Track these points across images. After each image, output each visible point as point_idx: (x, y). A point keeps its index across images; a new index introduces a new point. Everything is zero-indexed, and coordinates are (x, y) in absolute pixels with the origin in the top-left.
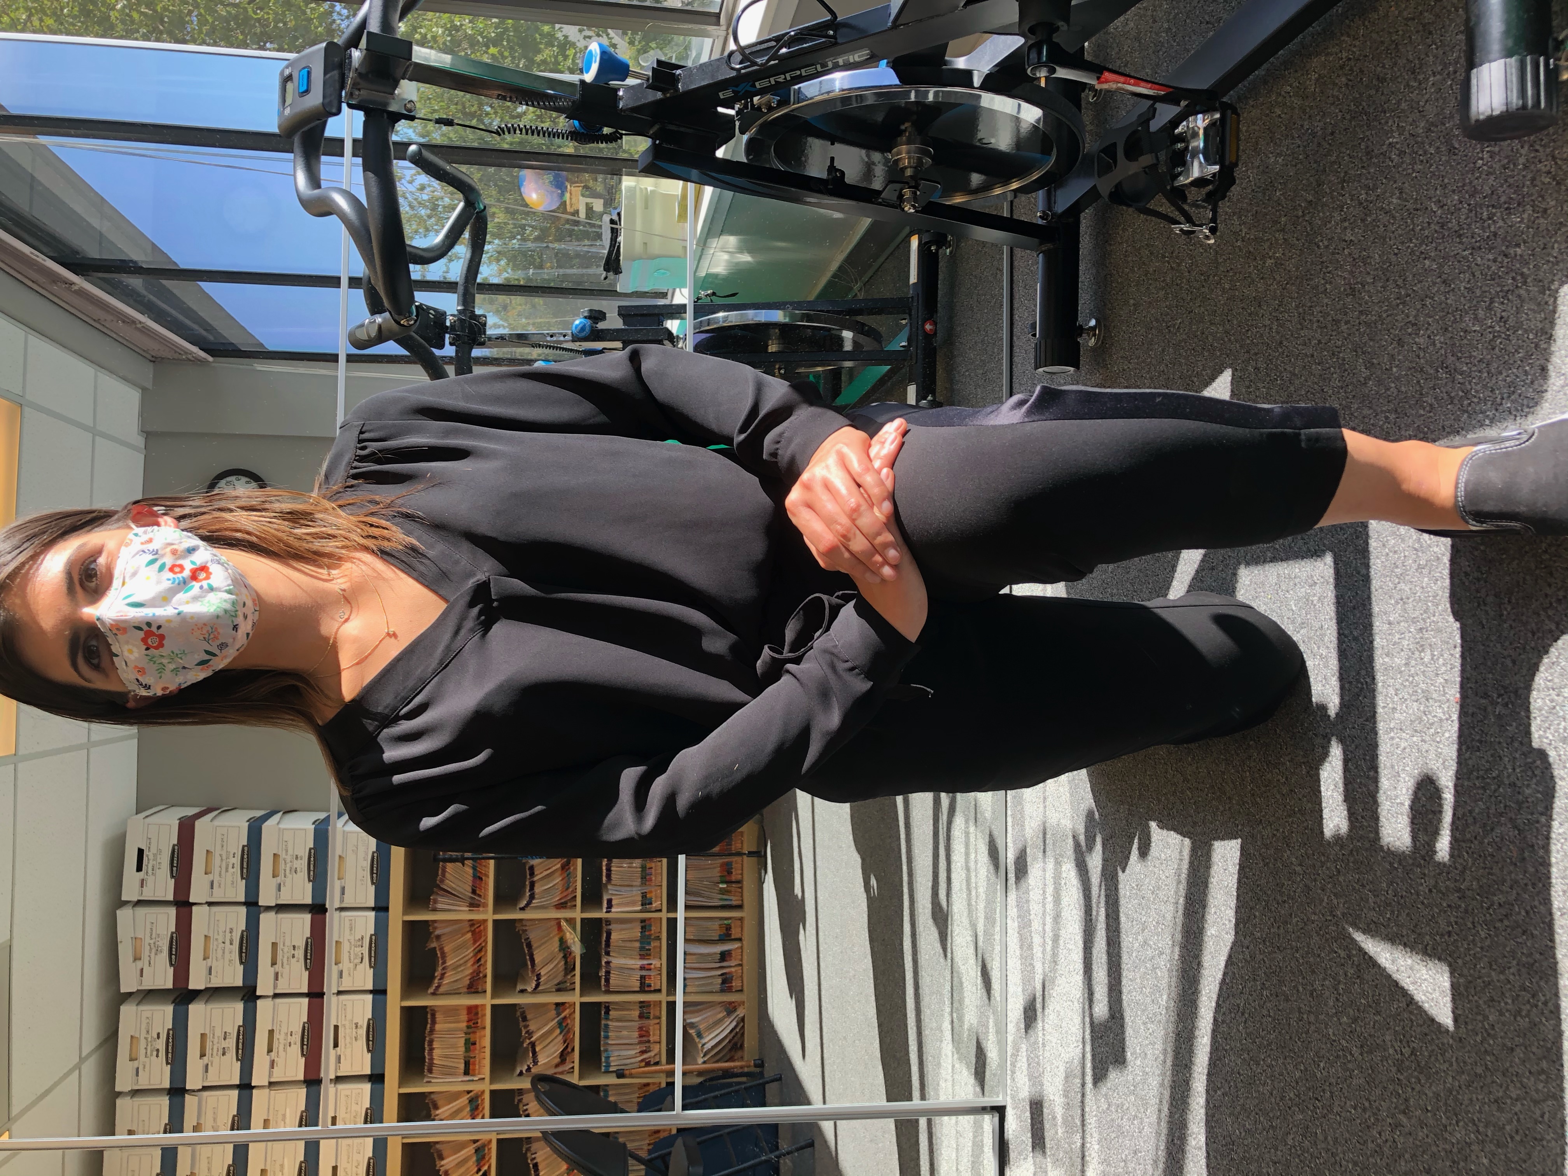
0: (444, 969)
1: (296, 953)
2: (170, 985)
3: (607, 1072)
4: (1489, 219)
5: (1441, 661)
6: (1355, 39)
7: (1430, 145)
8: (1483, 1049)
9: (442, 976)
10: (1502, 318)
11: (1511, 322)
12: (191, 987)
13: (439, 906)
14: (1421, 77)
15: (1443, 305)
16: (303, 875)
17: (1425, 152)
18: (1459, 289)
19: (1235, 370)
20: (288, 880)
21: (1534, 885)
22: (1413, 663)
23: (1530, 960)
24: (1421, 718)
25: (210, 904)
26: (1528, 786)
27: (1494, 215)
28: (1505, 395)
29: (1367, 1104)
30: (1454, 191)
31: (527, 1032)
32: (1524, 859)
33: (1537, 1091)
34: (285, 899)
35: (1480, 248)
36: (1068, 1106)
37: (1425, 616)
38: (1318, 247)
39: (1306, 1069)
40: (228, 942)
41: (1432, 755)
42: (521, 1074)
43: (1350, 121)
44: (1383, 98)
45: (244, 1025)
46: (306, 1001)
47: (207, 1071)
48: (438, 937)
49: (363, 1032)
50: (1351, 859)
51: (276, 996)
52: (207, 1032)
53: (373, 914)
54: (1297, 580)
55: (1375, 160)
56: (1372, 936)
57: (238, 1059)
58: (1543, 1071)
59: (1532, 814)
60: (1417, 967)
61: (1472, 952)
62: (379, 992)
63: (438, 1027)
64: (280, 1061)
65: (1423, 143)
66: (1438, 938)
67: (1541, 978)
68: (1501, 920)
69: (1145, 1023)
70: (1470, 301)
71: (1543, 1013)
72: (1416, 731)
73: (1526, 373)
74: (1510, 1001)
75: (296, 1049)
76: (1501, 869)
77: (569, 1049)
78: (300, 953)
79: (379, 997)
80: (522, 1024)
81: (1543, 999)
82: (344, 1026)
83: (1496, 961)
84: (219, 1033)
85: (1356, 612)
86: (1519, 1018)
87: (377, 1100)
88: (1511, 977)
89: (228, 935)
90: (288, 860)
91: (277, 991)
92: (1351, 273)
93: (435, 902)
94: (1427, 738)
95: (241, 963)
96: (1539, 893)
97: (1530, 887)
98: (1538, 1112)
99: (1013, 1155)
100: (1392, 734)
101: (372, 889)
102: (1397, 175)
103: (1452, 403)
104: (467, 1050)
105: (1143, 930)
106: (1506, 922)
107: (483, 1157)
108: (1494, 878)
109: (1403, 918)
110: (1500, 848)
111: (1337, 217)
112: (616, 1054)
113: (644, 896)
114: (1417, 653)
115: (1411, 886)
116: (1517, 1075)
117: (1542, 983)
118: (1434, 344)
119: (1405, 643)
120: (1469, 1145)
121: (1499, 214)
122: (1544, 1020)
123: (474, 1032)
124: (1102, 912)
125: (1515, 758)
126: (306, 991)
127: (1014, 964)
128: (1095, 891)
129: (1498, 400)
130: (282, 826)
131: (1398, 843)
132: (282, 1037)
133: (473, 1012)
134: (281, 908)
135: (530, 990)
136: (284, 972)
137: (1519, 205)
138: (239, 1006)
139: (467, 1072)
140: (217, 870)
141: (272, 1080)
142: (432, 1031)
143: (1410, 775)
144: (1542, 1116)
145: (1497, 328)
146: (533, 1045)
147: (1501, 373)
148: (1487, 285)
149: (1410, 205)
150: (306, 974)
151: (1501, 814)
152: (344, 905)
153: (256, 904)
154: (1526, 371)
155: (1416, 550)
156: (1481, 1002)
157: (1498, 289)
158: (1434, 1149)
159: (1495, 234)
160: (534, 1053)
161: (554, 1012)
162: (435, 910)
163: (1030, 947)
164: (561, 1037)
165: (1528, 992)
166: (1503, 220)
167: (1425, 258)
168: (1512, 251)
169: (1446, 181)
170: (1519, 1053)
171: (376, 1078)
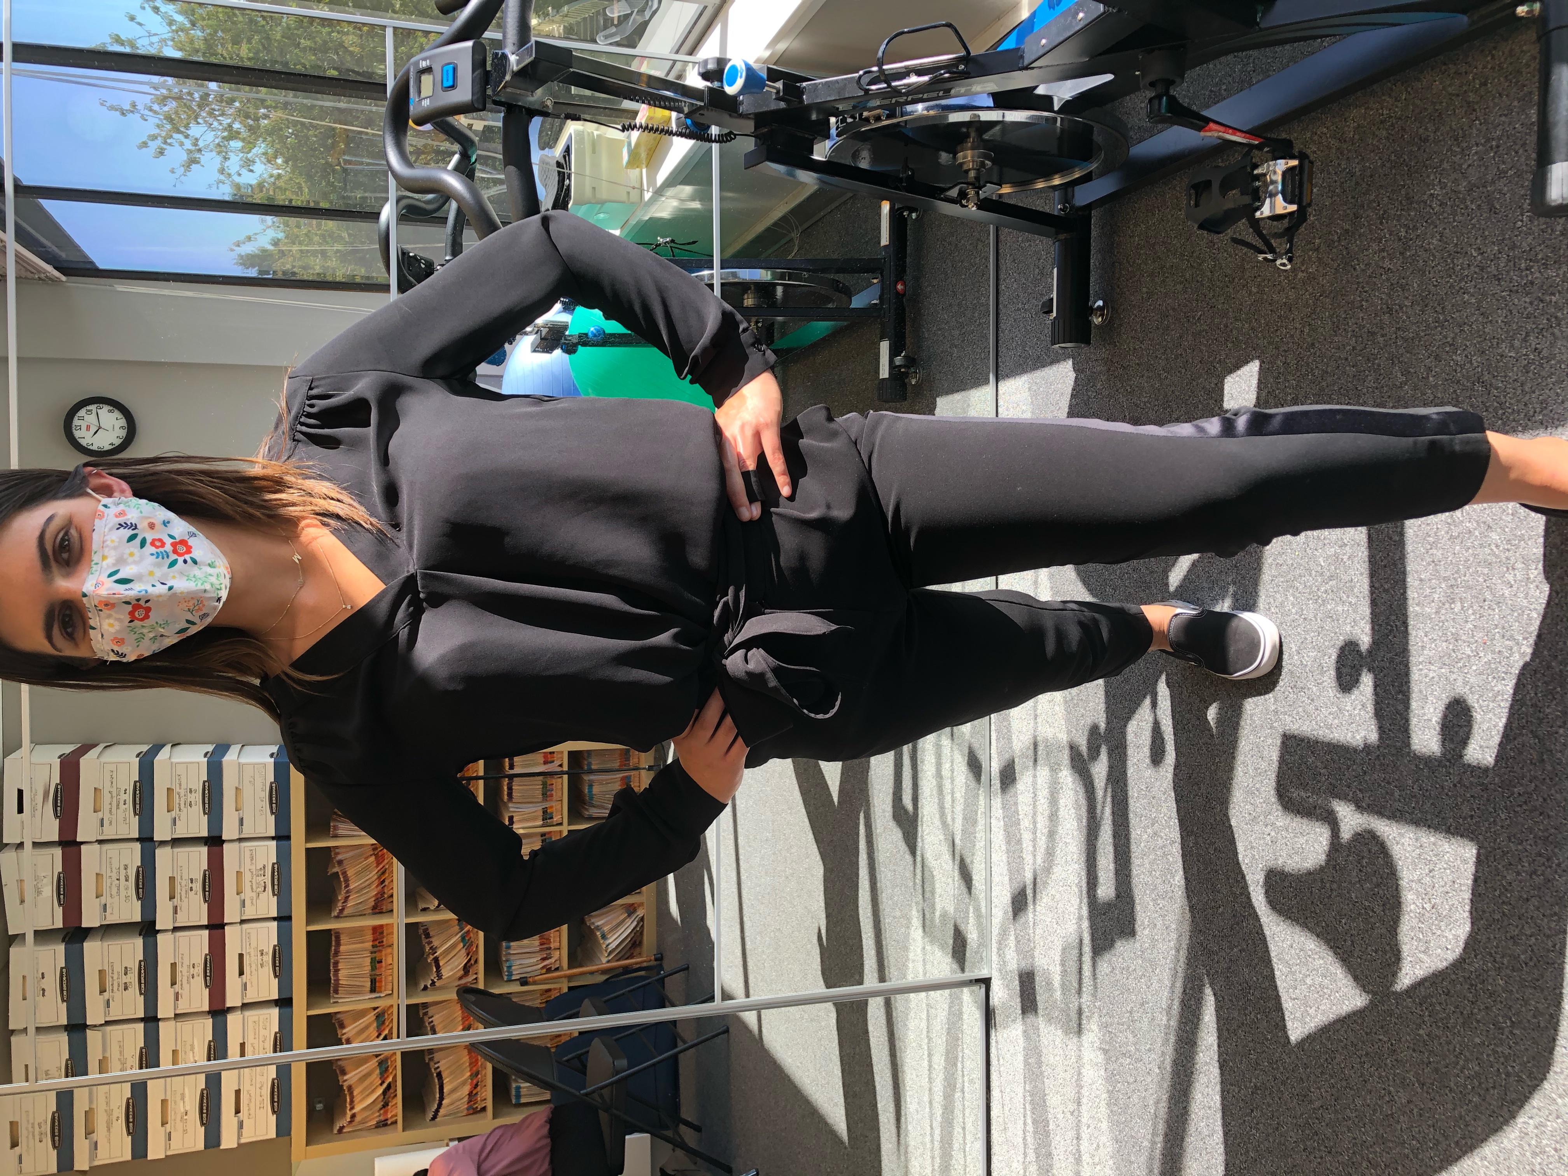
0: (348, 892)
1: (194, 885)
2: (61, 926)
3: (510, 981)
4: (1527, 269)
5: (1470, 612)
6: (1396, 100)
7: (1472, 202)
8: (1500, 901)
9: (346, 899)
10: (1536, 349)
11: (1545, 353)
12: (84, 925)
13: (340, 832)
14: (1464, 145)
15: (1481, 333)
16: (198, 808)
17: (1467, 207)
18: (1497, 322)
19: (1262, 362)
20: (183, 815)
21: (1551, 779)
22: (1443, 611)
23: (1546, 834)
24: (1450, 655)
25: (100, 842)
26: (1548, 706)
27: (1532, 267)
28: (1538, 410)
29: (1388, 948)
30: (1493, 243)
31: (431, 948)
32: (1543, 760)
33: (1550, 928)
34: (181, 833)
35: (1517, 292)
36: (1064, 973)
37: (1456, 575)
38: (1355, 269)
39: (1328, 926)
40: (123, 879)
41: (1460, 683)
42: (425, 988)
43: (1391, 169)
44: (1425, 156)
45: (145, 960)
46: (206, 933)
47: (108, 1007)
48: (340, 862)
49: (269, 958)
50: (1377, 762)
51: (176, 929)
52: (106, 968)
53: (274, 843)
54: (1326, 542)
55: (1415, 205)
56: (1397, 821)
57: (141, 994)
58: (1556, 914)
59: (1552, 727)
60: (1440, 843)
61: (1492, 830)
62: (284, 918)
63: (342, 948)
64: (184, 993)
65: (1465, 199)
66: (1461, 821)
67: (1555, 847)
68: (1521, 806)
69: (1153, 900)
70: (1507, 332)
71: (1556, 872)
72: (1445, 664)
73: (1558, 395)
74: (1526, 865)
75: (199, 981)
76: (1522, 768)
77: (472, 962)
78: (198, 886)
79: (285, 924)
80: (424, 941)
81: (1557, 861)
82: (249, 953)
83: (1514, 835)
84: (118, 968)
85: (1387, 569)
86: (1534, 877)
87: (286, 1024)
88: (1529, 847)
89: (123, 872)
90: (182, 794)
91: (177, 925)
92: (1389, 295)
93: (336, 828)
94: (1456, 670)
95: (138, 898)
96: (1555, 785)
97: (1548, 781)
98: (1550, 944)
99: (999, 1018)
100: (1421, 667)
101: (272, 819)
102: (1438, 222)
103: (1487, 410)
104: (373, 968)
105: (1153, 825)
106: (1525, 807)
107: (387, 1069)
108: (1516, 775)
109: (1427, 807)
110: (1521, 753)
111: (1375, 247)
112: (518, 962)
113: (545, 811)
114: (1447, 606)
115: (1436, 782)
116: (1532, 917)
117: (1556, 850)
118: (1471, 362)
119: (1436, 596)
120: (1487, 972)
121: (1536, 268)
122: (1557, 877)
123: (380, 951)
124: (1108, 811)
125: (1537, 686)
126: (206, 923)
127: (999, 858)
128: (1100, 793)
129: (1531, 413)
130: (174, 760)
131: (1424, 750)
132: (185, 970)
133: (378, 932)
134: (176, 842)
135: (432, 908)
136: (184, 906)
137: (1555, 262)
138: (139, 942)
139: (373, 990)
140: (107, 807)
141: (178, 1012)
142: (337, 953)
143: (1439, 699)
144: (1554, 946)
145: (1532, 357)
146: (436, 960)
147: (1534, 392)
148: (1524, 322)
149: (1451, 247)
150: (205, 907)
151: (1523, 727)
152: (242, 836)
153: (151, 839)
154: (1557, 393)
155: (1448, 524)
156: (1500, 866)
157: (1534, 326)
158: (1453, 977)
159: (1532, 283)
160: (438, 967)
161: (457, 928)
162: (336, 836)
163: (1019, 842)
164: (464, 950)
165: (1544, 857)
166: (1540, 272)
167: (1464, 293)
168: (1548, 298)
169: (1487, 233)
170: (1535, 901)
171: (284, 1002)
